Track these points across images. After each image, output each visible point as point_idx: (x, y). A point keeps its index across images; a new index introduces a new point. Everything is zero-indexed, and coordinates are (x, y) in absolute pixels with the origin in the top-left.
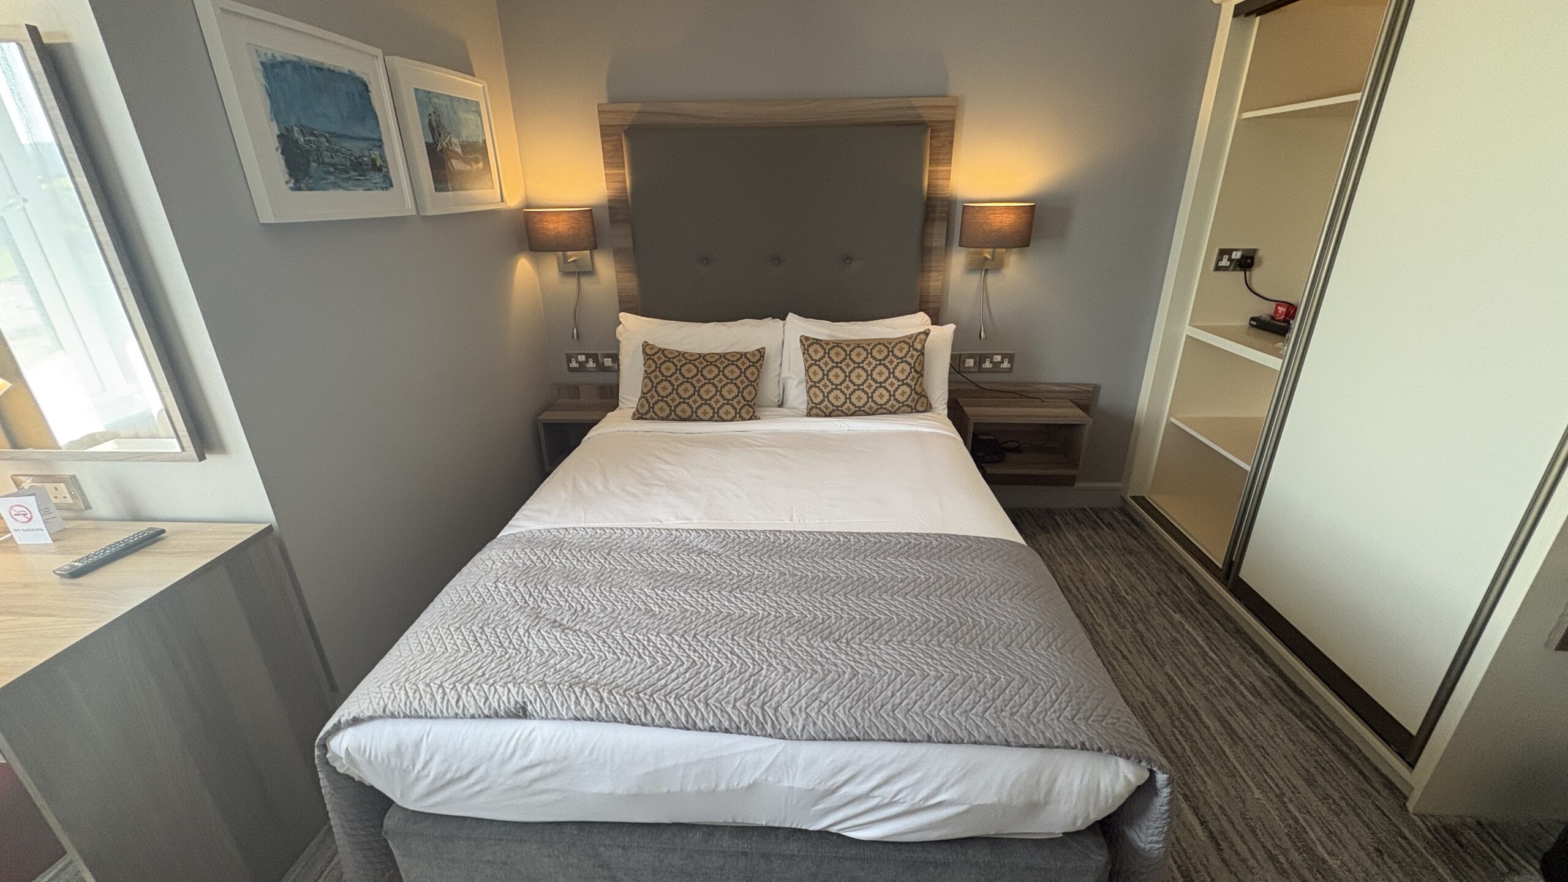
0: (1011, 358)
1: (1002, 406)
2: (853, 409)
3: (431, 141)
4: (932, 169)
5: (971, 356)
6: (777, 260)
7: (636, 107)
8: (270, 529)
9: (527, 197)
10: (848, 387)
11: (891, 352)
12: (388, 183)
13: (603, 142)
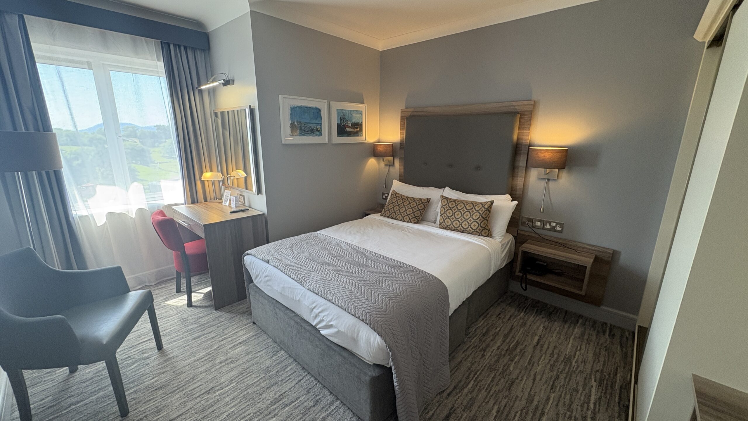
0: (562, 225)
1: (546, 247)
2: (454, 228)
3: (340, 123)
4: (520, 131)
5: (539, 221)
6: (451, 166)
7: (412, 110)
8: (264, 214)
9: (379, 139)
10: (453, 219)
11: (474, 207)
12: (321, 134)
13: (401, 121)
